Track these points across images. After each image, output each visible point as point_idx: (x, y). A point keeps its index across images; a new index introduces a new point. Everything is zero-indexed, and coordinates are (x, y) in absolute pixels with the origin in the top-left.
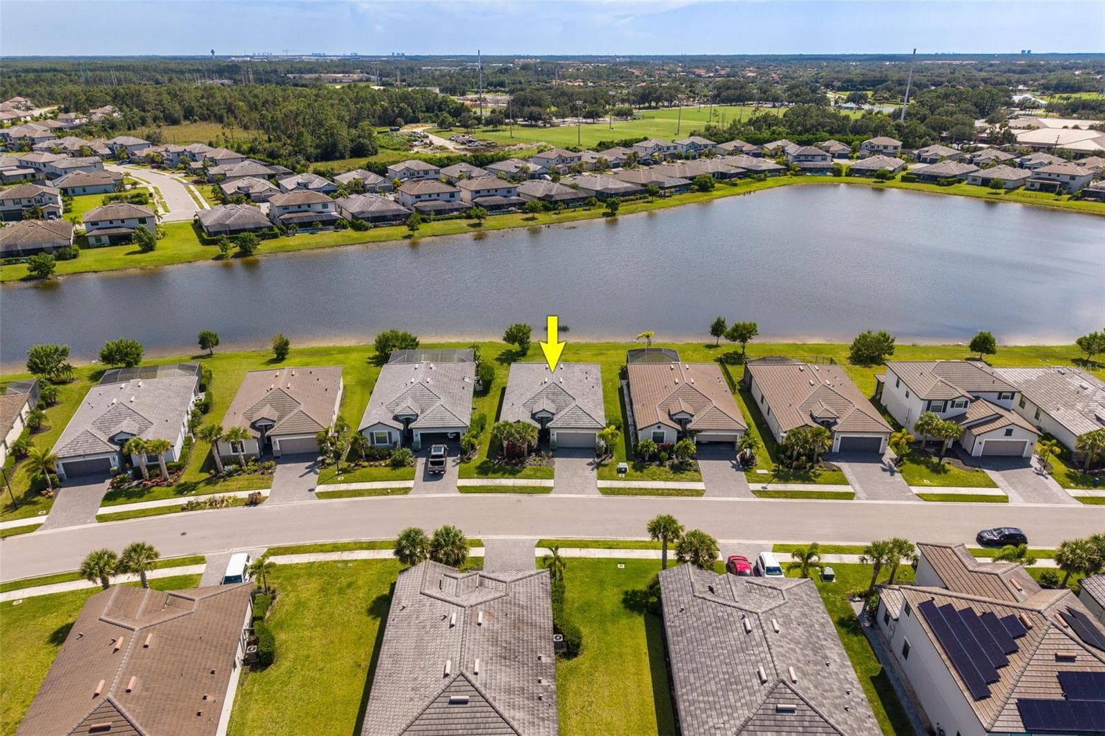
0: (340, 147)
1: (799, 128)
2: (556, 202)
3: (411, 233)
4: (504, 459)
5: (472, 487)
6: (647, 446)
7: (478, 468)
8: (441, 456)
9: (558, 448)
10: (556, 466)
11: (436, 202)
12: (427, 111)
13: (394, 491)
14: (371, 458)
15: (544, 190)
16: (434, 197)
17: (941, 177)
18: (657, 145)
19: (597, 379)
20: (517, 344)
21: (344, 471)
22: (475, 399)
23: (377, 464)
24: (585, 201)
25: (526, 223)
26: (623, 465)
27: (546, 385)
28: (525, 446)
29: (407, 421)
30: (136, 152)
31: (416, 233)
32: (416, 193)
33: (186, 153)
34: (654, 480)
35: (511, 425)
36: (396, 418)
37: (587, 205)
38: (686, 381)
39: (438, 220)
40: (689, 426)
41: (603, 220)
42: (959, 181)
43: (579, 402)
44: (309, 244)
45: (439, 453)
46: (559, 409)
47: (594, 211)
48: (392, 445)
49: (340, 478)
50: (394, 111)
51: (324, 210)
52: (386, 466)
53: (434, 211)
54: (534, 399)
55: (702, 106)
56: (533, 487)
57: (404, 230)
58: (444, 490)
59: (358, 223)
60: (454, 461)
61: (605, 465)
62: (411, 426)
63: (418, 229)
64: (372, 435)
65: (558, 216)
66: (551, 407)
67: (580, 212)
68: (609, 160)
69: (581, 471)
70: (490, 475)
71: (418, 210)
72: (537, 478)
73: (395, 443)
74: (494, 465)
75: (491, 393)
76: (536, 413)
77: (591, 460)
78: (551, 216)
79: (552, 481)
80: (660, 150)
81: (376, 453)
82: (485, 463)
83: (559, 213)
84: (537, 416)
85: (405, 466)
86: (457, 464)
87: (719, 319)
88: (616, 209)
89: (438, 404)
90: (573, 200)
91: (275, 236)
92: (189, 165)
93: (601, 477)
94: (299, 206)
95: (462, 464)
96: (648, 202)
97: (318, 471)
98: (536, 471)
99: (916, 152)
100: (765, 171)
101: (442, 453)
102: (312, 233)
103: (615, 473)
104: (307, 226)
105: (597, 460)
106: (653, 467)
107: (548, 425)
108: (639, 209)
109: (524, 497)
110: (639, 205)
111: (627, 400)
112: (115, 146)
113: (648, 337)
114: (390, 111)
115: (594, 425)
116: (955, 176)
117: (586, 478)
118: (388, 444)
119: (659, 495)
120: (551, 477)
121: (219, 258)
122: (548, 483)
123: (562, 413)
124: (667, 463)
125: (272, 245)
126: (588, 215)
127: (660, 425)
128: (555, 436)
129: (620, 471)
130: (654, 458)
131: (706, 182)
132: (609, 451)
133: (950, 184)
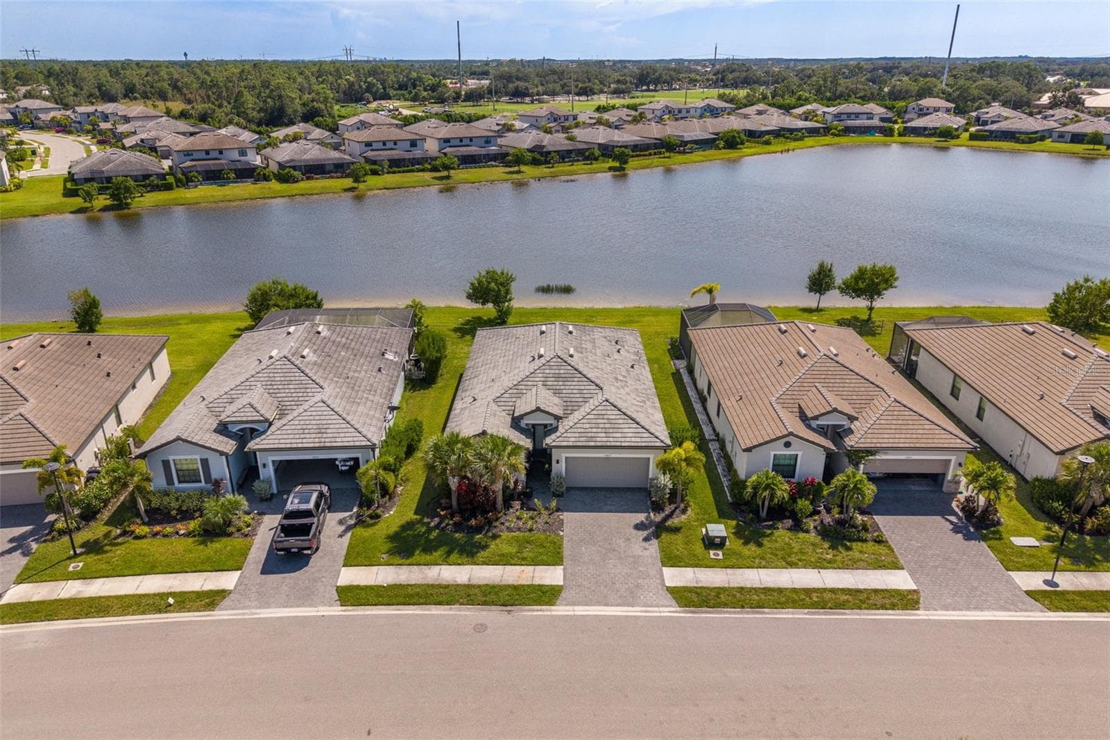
0: (289, 111)
1: (828, 94)
2: (549, 153)
3: (355, 185)
4: (452, 516)
5: (371, 588)
6: (768, 486)
7: (393, 538)
8: (308, 514)
9: (569, 489)
10: (566, 532)
11: (393, 152)
12: (400, 88)
13: (185, 601)
14: (158, 516)
15: (532, 141)
16: (389, 145)
17: (1021, 133)
18: (667, 107)
19: (637, 353)
20: (490, 305)
21: (93, 547)
22: (408, 394)
23: (169, 529)
24: (585, 155)
25: (509, 176)
26: (717, 529)
27: (543, 360)
28: (498, 486)
29: (245, 434)
30: (40, 115)
31: (362, 186)
32: (365, 140)
33: (97, 114)
34: (792, 565)
35: (466, 443)
36: (223, 429)
37: (587, 158)
38: (823, 351)
39: (394, 173)
40: (850, 442)
41: (610, 174)
42: (1042, 139)
43: (611, 392)
44: (213, 196)
45: (304, 507)
46: (570, 408)
47: (595, 166)
48: (210, 487)
49: (76, 566)
50: (361, 87)
51: (242, 158)
52: (188, 535)
53: (389, 160)
54: (518, 389)
55: (706, 90)
56: (515, 588)
57: (348, 182)
58: (305, 598)
59: (286, 174)
60: (341, 522)
61: (676, 530)
62: (252, 445)
63: (364, 181)
64: (166, 464)
65: (552, 170)
66: (553, 404)
67: (579, 166)
68: (611, 120)
69: (621, 542)
70: (418, 556)
71: (367, 160)
72: (523, 561)
73: (217, 484)
74: (430, 530)
75: (440, 383)
76: (522, 417)
77: (641, 517)
78: (543, 170)
79: (559, 570)
80: (670, 112)
81: (174, 504)
82: (409, 525)
83: (553, 167)
84: (523, 423)
85: (230, 535)
86: (349, 528)
87: (822, 266)
88: (626, 162)
89: (318, 397)
90: (569, 152)
91: (168, 187)
92: (98, 126)
93: (671, 560)
94: (207, 152)
95: (359, 531)
96: (664, 157)
97: (34, 546)
98: (522, 544)
99: (974, 114)
100: (802, 129)
101: (311, 505)
102: (221, 186)
103: (699, 548)
104: (214, 177)
105: (658, 518)
106: (782, 534)
107: (549, 440)
108: (655, 164)
109: (491, 616)
110: (654, 161)
111: (692, 393)
112: (17, 109)
113: (710, 291)
114: (357, 87)
115: (646, 440)
116: (1036, 132)
117: (636, 560)
118: (203, 484)
119: (815, 606)
120: (555, 558)
121: (81, 211)
122: (552, 576)
123: (577, 415)
124: (811, 524)
125: (160, 197)
126: (589, 169)
127: (790, 439)
128: (563, 464)
129: (711, 543)
130: (779, 512)
131: (734, 137)
132: (676, 497)
133: (1031, 141)
